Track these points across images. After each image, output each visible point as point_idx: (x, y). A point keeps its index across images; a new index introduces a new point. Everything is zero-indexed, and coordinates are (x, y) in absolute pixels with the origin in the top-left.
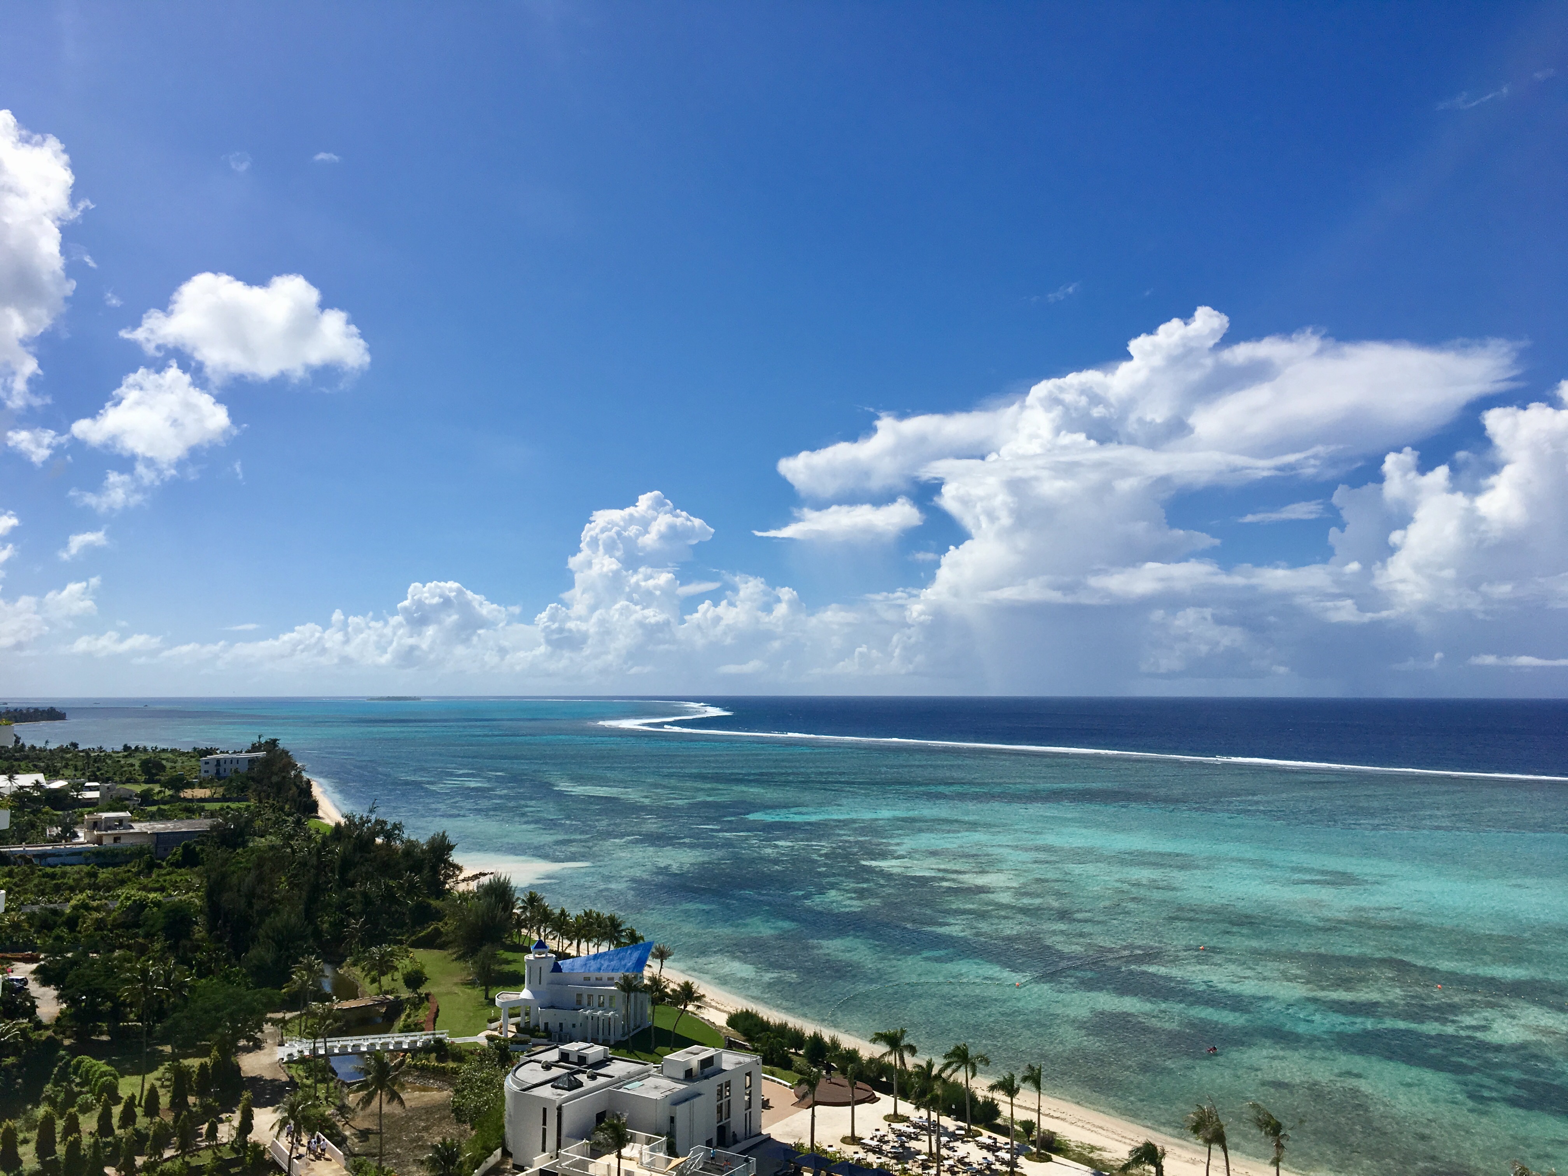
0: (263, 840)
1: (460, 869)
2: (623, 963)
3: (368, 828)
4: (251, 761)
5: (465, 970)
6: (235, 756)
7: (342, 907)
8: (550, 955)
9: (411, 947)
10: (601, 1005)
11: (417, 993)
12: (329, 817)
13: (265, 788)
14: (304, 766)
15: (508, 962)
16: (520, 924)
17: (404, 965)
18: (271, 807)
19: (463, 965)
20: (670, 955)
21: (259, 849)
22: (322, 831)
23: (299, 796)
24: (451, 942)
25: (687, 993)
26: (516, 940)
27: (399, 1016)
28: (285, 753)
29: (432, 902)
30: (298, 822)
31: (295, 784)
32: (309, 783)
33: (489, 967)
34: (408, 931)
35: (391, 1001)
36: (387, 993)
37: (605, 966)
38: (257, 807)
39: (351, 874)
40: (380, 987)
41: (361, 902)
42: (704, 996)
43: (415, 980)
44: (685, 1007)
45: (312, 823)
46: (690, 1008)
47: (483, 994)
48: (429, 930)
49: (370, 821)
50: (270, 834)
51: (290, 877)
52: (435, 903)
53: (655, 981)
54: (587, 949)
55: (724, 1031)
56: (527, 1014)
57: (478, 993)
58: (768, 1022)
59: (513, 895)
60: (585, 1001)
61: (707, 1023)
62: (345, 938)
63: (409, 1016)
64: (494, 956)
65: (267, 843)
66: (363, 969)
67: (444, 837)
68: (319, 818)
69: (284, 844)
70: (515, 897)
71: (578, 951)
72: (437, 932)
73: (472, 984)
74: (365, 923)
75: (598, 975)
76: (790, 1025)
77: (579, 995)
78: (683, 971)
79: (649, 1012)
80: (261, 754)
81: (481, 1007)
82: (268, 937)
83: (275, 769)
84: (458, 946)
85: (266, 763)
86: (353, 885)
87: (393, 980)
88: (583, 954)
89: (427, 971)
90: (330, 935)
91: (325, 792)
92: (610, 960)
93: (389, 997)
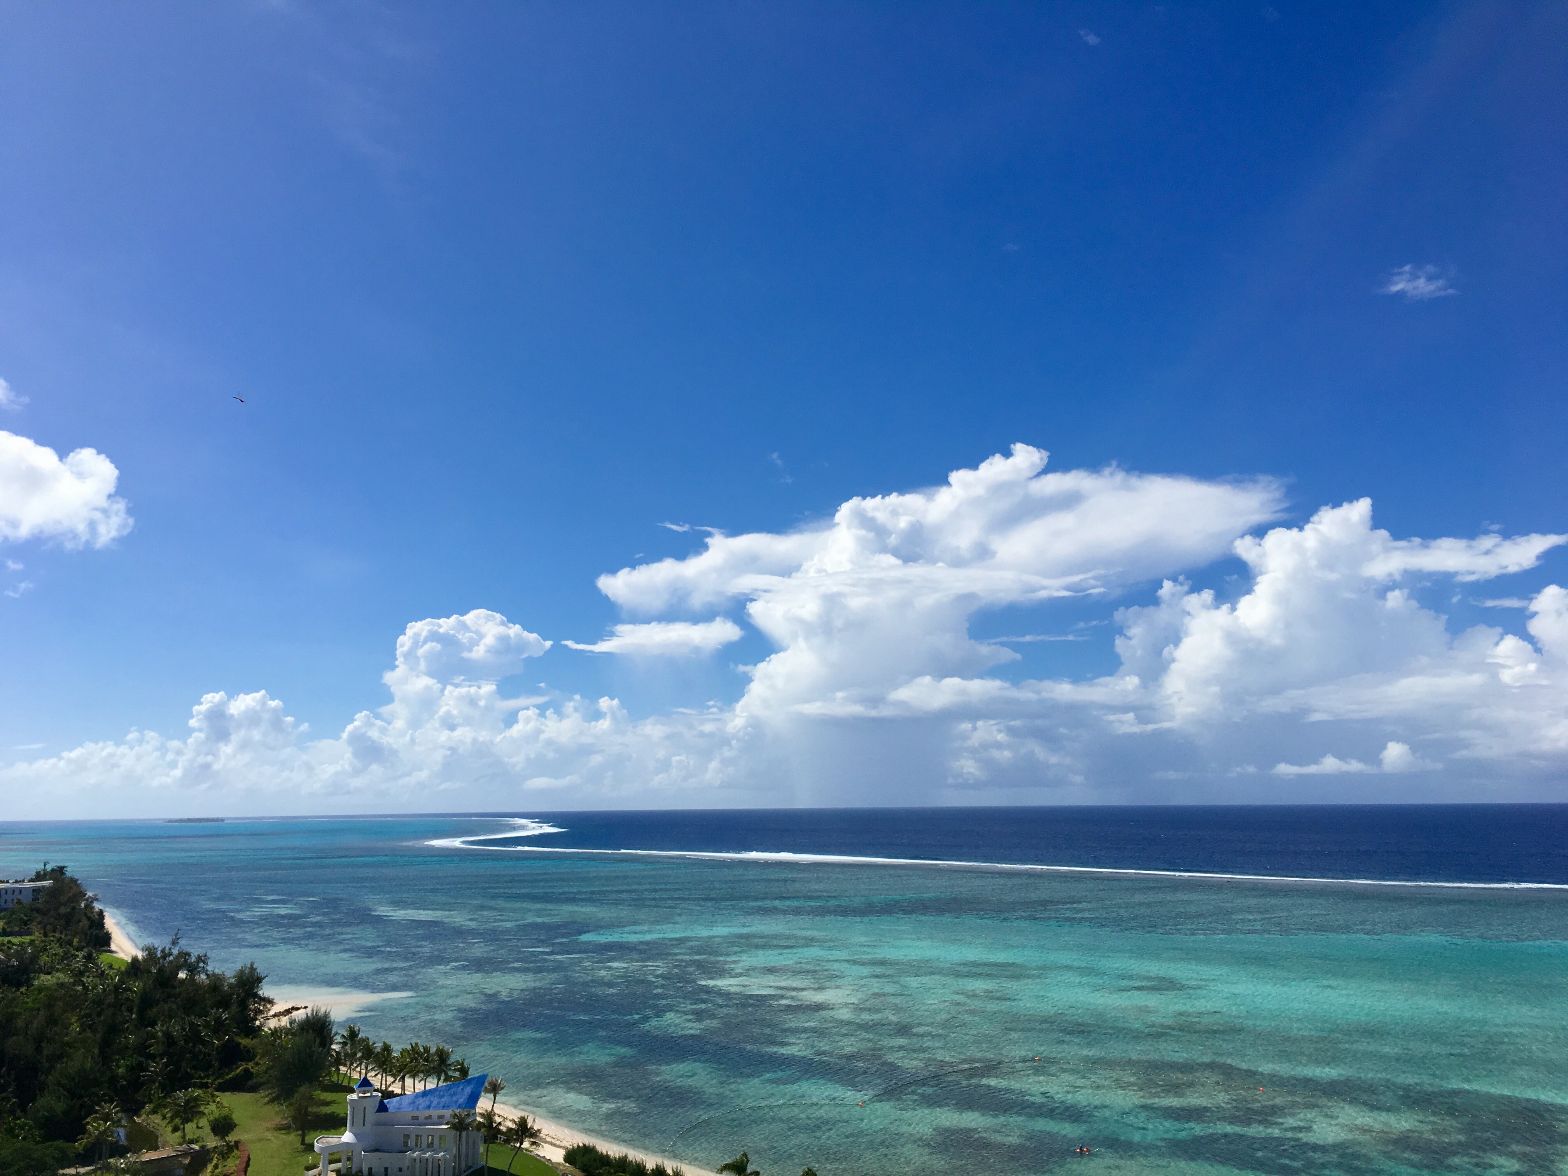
0: (49, 977)
1: (271, 1002)
2: (454, 1099)
3: (171, 962)
4: (36, 890)
5: (278, 1114)
6: (17, 885)
7: (142, 1049)
8: (375, 1094)
9: (217, 1090)
10: (430, 1146)
11: (225, 1141)
12: (124, 951)
13: (52, 920)
14: (96, 895)
15: (327, 1104)
16: (338, 1062)
17: (211, 1110)
18: (58, 941)
19: (277, 1107)
20: (502, 1089)
21: (48, 988)
22: (116, 966)
23: (91, 927)
24: (262, 1084)
25: (523, 1130)
26: (335, 1079)
27: (205, 1166)
28: (73, 881)
29: (241, 1041)
30: (89, 958)
31: (86, 915)
32: (101, 914)
33: (307, 1108)
34: (213, 1074)
35: (196, 1151)
36: (192, 1142)
37: (435, 1103)
38: (43, 941)
39: (152, 1012)
40: (184, 1136)
41: (163, 1043)
42: (539, 1131)
43: (223, 1126)
44: (521, 1144)
45: (104, 958)
46: (526, 1145)
47: (300, 1138)
48: (238, 1071)
49: (170, 954)
50: (58, 970)
51: (83, 1017)
52: (245, 1042)
53: (489, 1116)
54: (414, 1086)
55: (561, 1167)
56: (349, 1159)
57: (293, 1138)
58: (607, 1156)
59: (331, 1030)
60: (411, 1143)
61: (543, 1160)
62: (143, 1084)
63: (216, 1167)
64: (311, 1098)
65: (55, 980)
66: (164, 1118)
67: (253, 969)
68: (111, 952)
69: (75, 981)
70: (333, 1032)
71: (403, 1088)
72: (247, 1074)
73: (286, 1128)
74: (166, 1065)
75: (427, 1113)
76: (630, 1158)
77: (407, 1136)
78: (515, 1107)
79: (481, 1150)
80: (47, 883)
81: (297, 1154)
82: (59, 1084)
83: (63, 899)
84: (272, 1088)
85: (51, 892)
86: (153, 1024)
87: (198, 1127)
88: (409, 1091)
89: (236, 1117)
90: (126, 1081)
91: (118, 924)
92: (441, 1097)
93: (193, 1146)
